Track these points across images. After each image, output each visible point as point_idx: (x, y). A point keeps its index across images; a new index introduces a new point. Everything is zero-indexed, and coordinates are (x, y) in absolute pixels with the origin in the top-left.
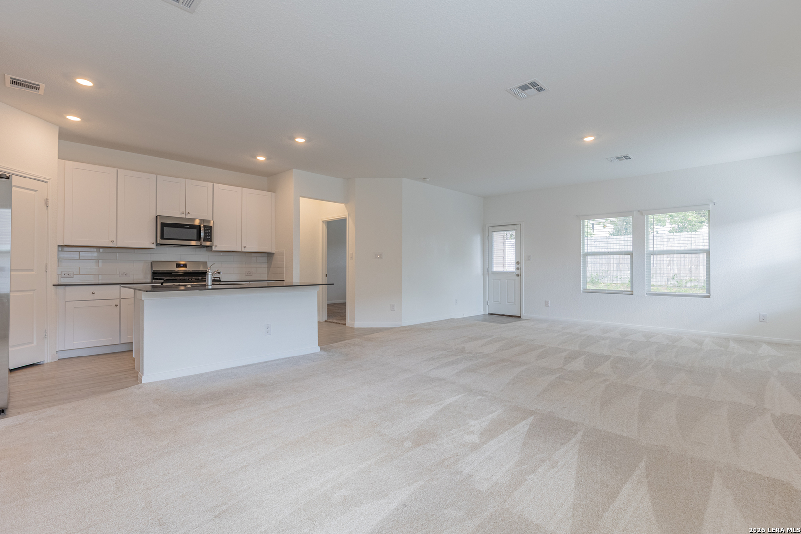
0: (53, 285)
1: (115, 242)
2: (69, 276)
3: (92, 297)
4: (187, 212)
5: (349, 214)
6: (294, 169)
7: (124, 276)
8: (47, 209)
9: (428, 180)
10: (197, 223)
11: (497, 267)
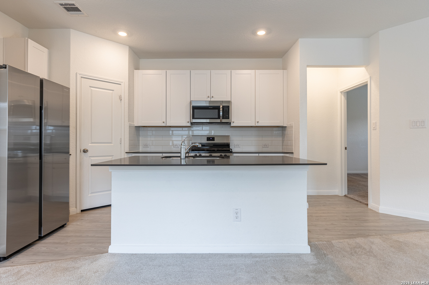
0: (126, 153)
1: (165, 123)
2: (147, 146)
5: (371, 77)
10: (218, 104)
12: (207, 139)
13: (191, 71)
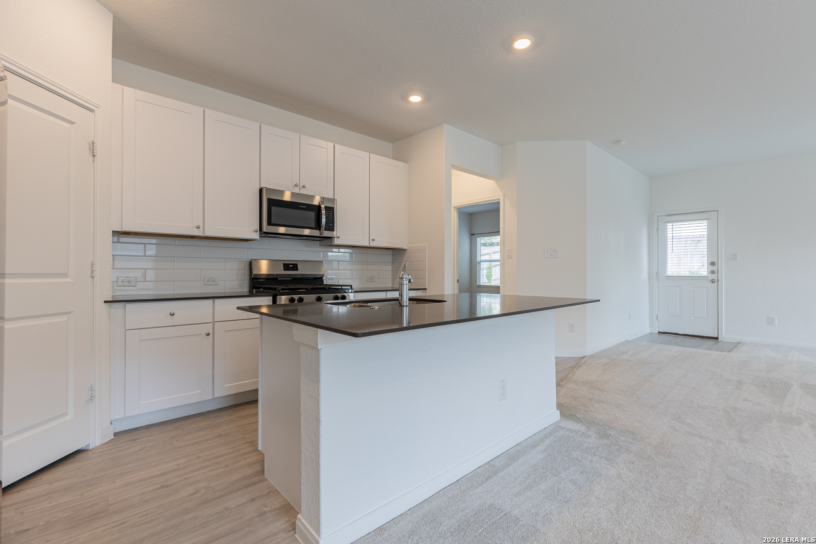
0: (105, 302)
1: (201, 228)
2: (129, 283)
3: (170, 321)
4: (302, 185)
5: (504, 194)
6: (445, 125)
7: (212, 283)
8: (94, 161)
9: (624, 142)
10: (316, 202)
11: (673, 268)
12: (284, 267)
13: (262, 125)
